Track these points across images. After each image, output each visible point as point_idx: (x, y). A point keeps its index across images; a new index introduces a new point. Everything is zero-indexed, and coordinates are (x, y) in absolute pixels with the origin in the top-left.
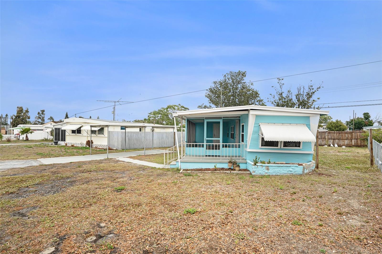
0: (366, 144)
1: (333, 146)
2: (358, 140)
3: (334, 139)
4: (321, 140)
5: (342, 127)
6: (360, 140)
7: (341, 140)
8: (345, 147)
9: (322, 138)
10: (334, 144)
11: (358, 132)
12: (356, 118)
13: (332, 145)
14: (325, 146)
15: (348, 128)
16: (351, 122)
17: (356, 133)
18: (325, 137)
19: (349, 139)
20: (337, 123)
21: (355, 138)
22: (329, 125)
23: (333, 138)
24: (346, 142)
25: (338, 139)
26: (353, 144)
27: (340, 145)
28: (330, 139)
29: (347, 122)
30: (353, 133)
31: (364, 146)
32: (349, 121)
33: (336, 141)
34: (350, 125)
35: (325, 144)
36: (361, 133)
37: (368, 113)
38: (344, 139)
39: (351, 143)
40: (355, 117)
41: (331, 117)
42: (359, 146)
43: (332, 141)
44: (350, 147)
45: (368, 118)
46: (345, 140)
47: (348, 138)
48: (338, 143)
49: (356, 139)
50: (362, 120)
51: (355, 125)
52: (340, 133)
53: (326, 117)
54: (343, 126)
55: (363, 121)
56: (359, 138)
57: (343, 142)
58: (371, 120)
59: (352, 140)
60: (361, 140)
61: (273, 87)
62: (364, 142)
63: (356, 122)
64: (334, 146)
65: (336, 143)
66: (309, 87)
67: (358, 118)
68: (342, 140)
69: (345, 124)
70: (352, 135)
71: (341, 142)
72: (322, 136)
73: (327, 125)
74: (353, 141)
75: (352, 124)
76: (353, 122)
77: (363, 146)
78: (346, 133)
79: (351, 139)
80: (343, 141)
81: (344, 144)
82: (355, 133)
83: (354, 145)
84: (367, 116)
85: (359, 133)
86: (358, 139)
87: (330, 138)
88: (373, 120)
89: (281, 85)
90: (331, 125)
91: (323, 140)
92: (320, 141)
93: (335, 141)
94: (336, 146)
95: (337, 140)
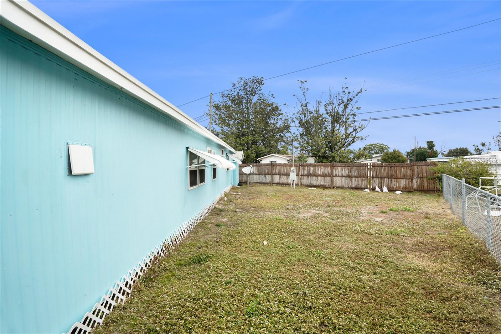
0: (438, 186)
1: (379, 190)
2: (424, 179)
3: (381, 178)
4: (359, 178)
5: (401, 158)
6: (427, 179)
7: (393, 179)
8: (400, 192)
9: (361, 176)
10: (382, 187)
11: (423, 164)
12: (418, 147)
13: (377, 189)
14: (366, 190)
15: (409, 160)
16: (412, 153)
17: (420, 166)
18: (366, 174)
19: (408, 177)
20: (395, 154)
21: (418, 176)
22: (385, 156)
23: (379, 176)
24: (403, 183)
25: (388, 178)
26: (415, 186)
27: (392, 189)
28: (375, 178)
29: (408, 152)
30: (415, 167)
31: (434, 191)
32: (410, 151)
33: (384, 181)
34: (411, 157)
35: (366, 187)
36: (428, 166)
37: (432, 142)
38: (398, 178)
39: (410, 185)
40: (416, 147)
41: (389, 147)
42: (426, 191)
43: (377, 181)
44: (410, 192)
45: (432, 147)
46: (401, 179)
47: (405, 175)
48: (388, 184)
49: (421, 178)
50: (425, 150)
51: (417, 157)
52: (391, 167)
53: (383, 147)
54: (403, 157)
55: (427, 152)
56: (426, 176)
57: (397, 184)
58: (436, 150)
59: (412, 179)
60: (429, 179)
61: (295, 95)
62: (434, 183)
63: (418, 152)
64: (382, 190)
65: (385, 184)
66: (343, 89)
67: (420, 148)
68: (395, 180)
69: (404, 154)
70: (413, 171)
71: (393, 183)
72: (361, 172)
73: (382, 157)
74: (415, 180)
75: (413, 155)
76: (415, 152)
77: (432, 191)
78: (402, 167)
79: (411, 177)
80: (397, 182)
81: (399, 187)
82: (418, 166)
83: (416, 189)
84: (431, 145)
85: (425, 167)
86: (424, 177)
87: (374, 176)
88: (438, 150)
89: (304, 91)
90: (387, 156)
91: (362, 179)
92: (358, 181)
93: (382, 181)
94: (385, 189)
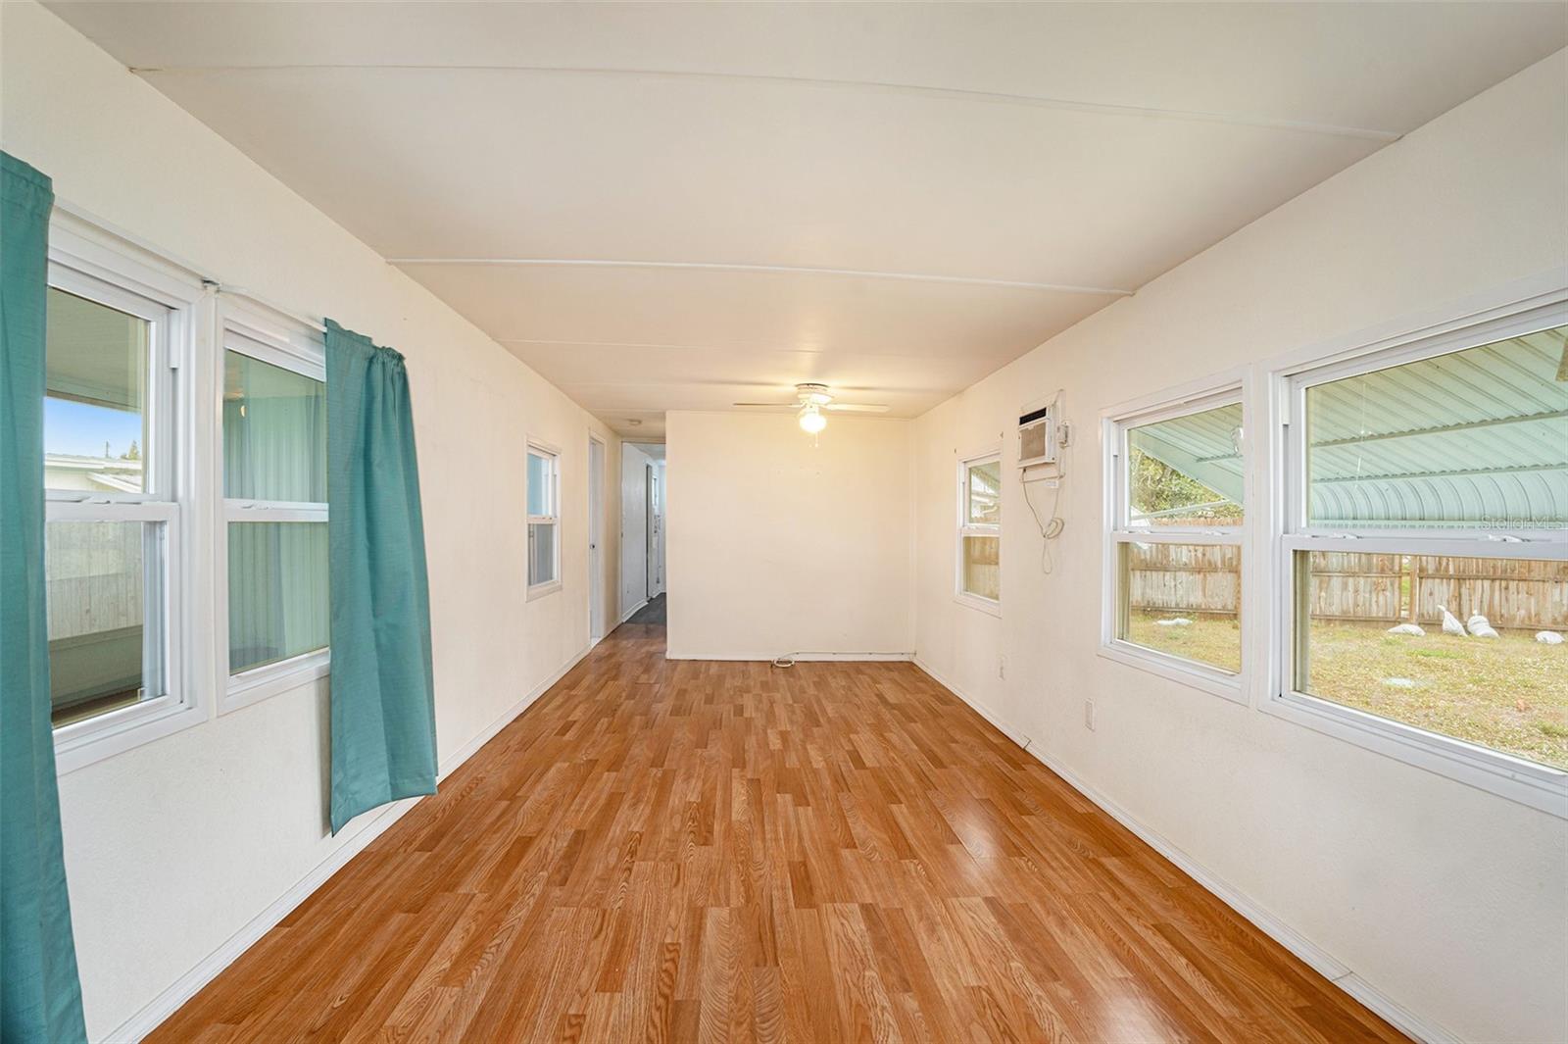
1: (1460, 625)
3: (1460, 579)
4: (1362, 581)
7: (1513, 585)
8: (1557, 635)
9: (1369, 571)
10: (1465, 614)
13: (1452, 623)
23: (1451, 571)
24: (1555, 598)
25: (1493, 581)
27: (1510, 625)
28: (1432, 577)
33: (1473, 590)
35: (1395, 614)
43: (1444, 590)
46: (1546, 586)
48: (1492, 604)
57: (1528, 604)
64: (1466, 629)
65: (1476, 602)
68: (1522, 586)
71: (1513, 597)
80: (1529, 595)
81: (1538, 615)
87: (1431, 572)
91: (1376, 584)
92: (1356, 592)
93: (1464, 591)
94: (1481, 626)
95: (1487, 583)
